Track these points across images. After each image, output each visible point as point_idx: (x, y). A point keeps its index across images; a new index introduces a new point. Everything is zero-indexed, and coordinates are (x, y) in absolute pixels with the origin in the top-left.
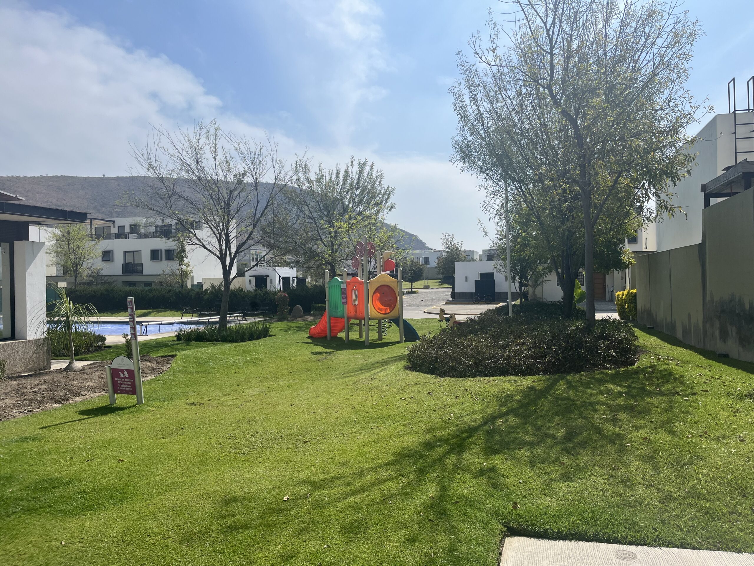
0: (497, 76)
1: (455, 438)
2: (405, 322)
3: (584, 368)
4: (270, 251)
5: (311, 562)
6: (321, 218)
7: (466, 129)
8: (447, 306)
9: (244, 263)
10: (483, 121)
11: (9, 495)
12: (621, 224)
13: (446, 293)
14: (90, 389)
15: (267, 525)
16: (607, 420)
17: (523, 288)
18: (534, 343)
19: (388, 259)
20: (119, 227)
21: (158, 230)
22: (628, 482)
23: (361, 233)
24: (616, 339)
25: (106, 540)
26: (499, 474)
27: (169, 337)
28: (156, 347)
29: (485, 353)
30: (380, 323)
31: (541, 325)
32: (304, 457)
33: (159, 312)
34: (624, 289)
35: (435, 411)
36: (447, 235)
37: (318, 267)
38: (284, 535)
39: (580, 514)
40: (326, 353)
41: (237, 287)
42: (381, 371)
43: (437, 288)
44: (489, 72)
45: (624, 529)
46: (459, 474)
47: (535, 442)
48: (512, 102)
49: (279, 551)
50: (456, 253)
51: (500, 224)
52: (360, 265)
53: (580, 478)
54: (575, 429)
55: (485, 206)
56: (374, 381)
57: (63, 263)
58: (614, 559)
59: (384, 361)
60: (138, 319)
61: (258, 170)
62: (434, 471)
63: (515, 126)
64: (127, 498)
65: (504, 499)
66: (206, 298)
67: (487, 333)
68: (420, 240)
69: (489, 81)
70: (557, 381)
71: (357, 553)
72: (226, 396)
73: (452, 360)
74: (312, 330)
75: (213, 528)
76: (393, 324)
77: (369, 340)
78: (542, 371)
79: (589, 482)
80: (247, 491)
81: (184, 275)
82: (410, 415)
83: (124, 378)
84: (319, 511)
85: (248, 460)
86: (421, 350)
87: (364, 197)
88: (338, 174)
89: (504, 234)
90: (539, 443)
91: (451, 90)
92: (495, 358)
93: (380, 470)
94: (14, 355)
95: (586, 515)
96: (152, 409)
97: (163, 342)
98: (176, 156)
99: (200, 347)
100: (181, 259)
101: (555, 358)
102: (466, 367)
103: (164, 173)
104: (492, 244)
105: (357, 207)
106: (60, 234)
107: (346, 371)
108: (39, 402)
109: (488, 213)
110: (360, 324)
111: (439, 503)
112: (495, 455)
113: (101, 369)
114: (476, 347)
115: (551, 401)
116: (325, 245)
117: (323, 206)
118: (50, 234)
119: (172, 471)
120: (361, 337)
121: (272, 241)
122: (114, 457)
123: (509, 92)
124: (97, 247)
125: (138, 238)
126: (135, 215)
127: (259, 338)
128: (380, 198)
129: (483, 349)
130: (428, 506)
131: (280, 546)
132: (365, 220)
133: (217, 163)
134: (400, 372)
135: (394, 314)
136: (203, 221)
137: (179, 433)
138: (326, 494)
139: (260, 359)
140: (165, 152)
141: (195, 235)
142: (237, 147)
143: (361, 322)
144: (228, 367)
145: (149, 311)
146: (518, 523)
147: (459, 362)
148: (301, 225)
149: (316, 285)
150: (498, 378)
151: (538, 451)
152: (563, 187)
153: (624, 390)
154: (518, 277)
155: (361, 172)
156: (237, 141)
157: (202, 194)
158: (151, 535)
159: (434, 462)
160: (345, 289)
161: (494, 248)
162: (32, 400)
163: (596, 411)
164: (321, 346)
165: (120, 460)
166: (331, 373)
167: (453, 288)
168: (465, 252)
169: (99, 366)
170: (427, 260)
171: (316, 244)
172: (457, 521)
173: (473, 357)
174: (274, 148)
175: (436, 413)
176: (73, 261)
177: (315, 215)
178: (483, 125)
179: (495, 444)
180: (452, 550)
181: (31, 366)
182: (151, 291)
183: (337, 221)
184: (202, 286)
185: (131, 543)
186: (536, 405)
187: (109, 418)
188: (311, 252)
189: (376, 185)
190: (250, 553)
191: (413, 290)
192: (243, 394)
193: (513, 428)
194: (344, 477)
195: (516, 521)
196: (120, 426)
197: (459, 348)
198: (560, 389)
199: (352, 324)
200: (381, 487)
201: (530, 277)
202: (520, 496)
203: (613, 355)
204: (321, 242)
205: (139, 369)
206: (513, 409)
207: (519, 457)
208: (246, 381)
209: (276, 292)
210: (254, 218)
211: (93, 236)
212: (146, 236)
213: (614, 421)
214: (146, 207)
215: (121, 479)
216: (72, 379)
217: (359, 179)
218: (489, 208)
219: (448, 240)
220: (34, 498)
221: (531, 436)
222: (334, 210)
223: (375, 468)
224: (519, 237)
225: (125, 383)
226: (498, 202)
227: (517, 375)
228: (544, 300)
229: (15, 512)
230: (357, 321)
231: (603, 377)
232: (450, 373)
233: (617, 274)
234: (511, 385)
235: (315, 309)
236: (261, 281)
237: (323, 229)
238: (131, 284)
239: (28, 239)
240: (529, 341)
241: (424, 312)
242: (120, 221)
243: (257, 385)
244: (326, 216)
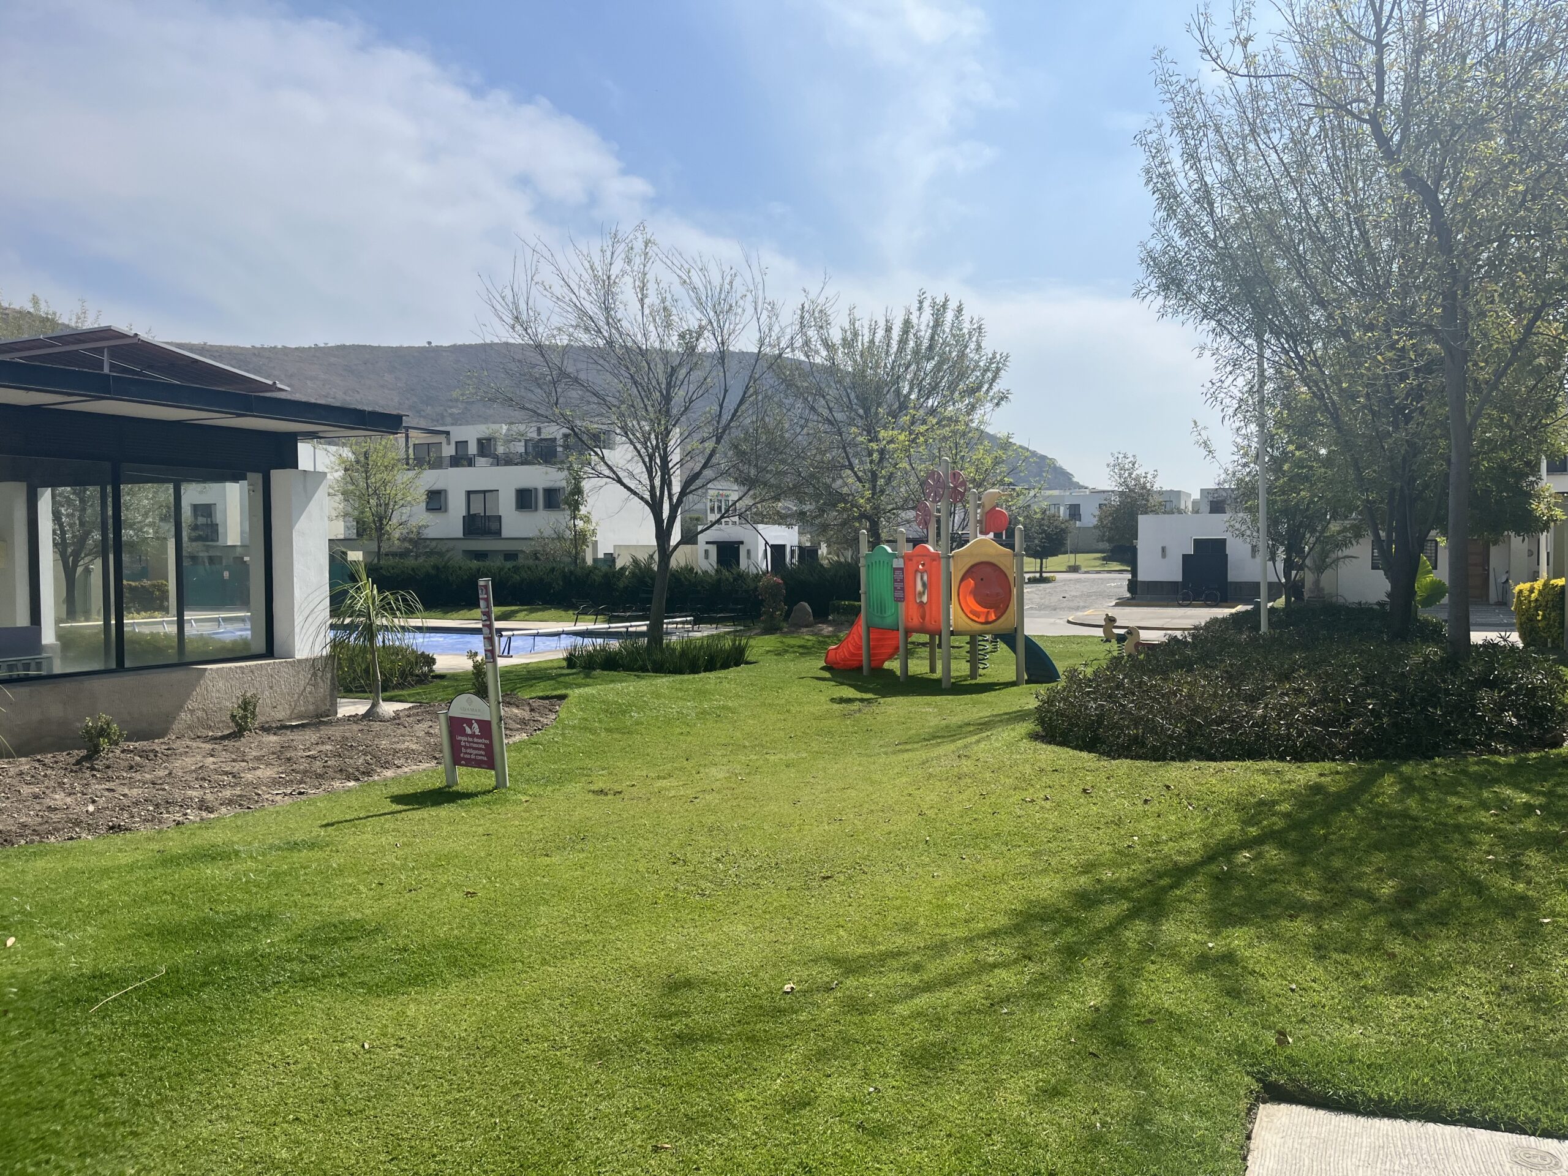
0: (1247, 103)
1: (1143, 886)
2: (1028, 641)
3: (1442, 750)
4: (749, 490)
5: (843, 1118)
6: (851, 423)
7: (1171, 224)
8: (1119, 610)
9: (696, 516)
10: (1211, 204)
11: (268, 950)
12: (1535, 428)
13: (1118, 581)
14: (409, 755)
15: (752, 1039)
16: (1497, 866)
17: (1294, 573)
18: (1324, 690)
19: (994, 508)
20: (457, 443)
21: (530, 449)
22: (1544, 1001)
23: (936, 452)
24: (1520, 687)
25: (446, 1044)
26: (1244, 968)
27: (551, 661)
28: (527, 679)
29: (1209, 709)
30: (973, 642)
31: (1339, 653)
32: (822, 908)
33: (531, 611)
34: (1534, 577)
35: (1098, 828)
36: (1121, 456)
37: (844, 523)
38: (786, 1062)
39: (1432, 1066)
40: (862, 700)
41: (683, 564)
42: (978, 741)
43: (1098, 572)
44: (1228, 94)
45: (1532, 1102)
46: (1153, 963)
47: (1325, 904)
48: (1281, 159)
49: (777, 1091)
50: (1142, 495)
51: (1243, 431)
52: (934, 520)
53: (1431, 989)
54: (1421, 882)
55: (1212, 391)
56: (964, 761)
57: (356, 513)
58: (1508, 1165)
59: (983, 721)
60: (498, 625)
61: (727, 325)
62: (1099, 952)
63: (1286, 212)
64: (484, 966)
65: (1255, 1024)
66: (621, 585)
67: (1214, 668)
68: (1061, 468)
69: (1229, 113)
70: (1380, 774)
71: (937, 1108)
72: (665, 778)
73: (1136, 722)
74: (832, 654)
75: (648, 1035)
76: (1002, 646)
77: (950, 677)
78: (1340, 752)
79: (1453, 999)
80: (711, 969)
81: (581, 538)
82: (1043, 835)
83: (473, 735)
84: (856, 1019)
85: (711, 908)
86: (1065, 699)
87: (943, 377)
88: (888, 330)
89: (1253, 452)
90: (1336, 907)
91: (1140, 139)
92: (1233, 721)
93: (983, 944)
94: (271, 688)
95: (1446, 1069)
96: (524, 798)
97: (540, 670)
98: (567, 299)
99: (612, 681)
100: (575, 506)
101: (1372, 724)
102: (1166, 740)
103: (542, 334)
104: (1223, 476)
105: (928, 398)
106: (352, 457)
107: (903, 739)
108: (319, 776)
109: (1219, 407)
110: (930, 645)
111: (1110, 1021)
112: (1234, 927)
113: (428, 717)
114: (1190, 696)
115: (1363, 819)
116: (859, 479)
117: (857, 397)
118: (333, 459)
119: (565, 921)
120: (933, 669)
121: (753, 472)
122: (458, 887)
123: (1275, 137)
124: (418, 482)
125: (492, 465)
126: (485, 420)
127: (725, 666)
128: (977, 377)
129: (1205, 701)
130: (1087, 1025)
131: (778, 1081)
132: (944, 426)
133: (647, 311)
134: (1021, 744)
135: (1005, 623)
136: (618, 431)
137: (578, 847)
138: (872, 985)
139: (729, 709)
140: (545, 293)
141: (603, 459)
142: (685, 277)
143: (932, 638)
144: (668, 722)
145: (513, 608)
146: (1289, 1075)
147: (1153, 729)
148: (811, 437)
149: (839, 563)
150: (1240, 764)
151: (1333, 924)
152: (1401, 344)
153: (1540, 800)
154: (1282, 549)
155: (937, 324)
156: (686, 266)
157: (616, 376)
158: (531, 1039)
159: (1098, 936)
160: (901, 569)
161: (1227, 486)
162: (307, 771)
163: (1470, 844)
164: (851, 686)
165: (469, 893)
166: (873, 742)
167: (1134, 572)
168: (1161, 493)
169: (426, 711)
170: (1075, 511)
171: (841, 477)
172: (1151, 1060)
173: (1183, 717)
174: (758, 279)
175: (1100, 832)
176: (374, 509)
177: (839, 416)
178: (1211, 213)
179: (1234, 904)
180: (1141, 1120)
181: (303, 709)
182: (516, 569)
183: (885, 428)
184: (613, 560)
185: (492, 1052)
186: (1326, 824)
187: (444, 812)
188: (830, 493)
189: (968, 350)
190: (720, 1090)
191: (1044, 575)
192: (698, 777)
193: (1275, 872)
194: (907, 954)
195: (1285, 1071)
196: (465, 828)
197: (1151, 698)
198: (1383, 793)
199: (913, 643)
200: (985, 978)
201: (1311, 550)
202: (1293, 1019)
203: (1511, 724)
204: (850, 472)
205: (501, 720)
206: (1273, 832)
207: (1288, 935)
208: (703, 751)
209: (758, 574)
210: (718, 422)
211: (411, 462)
212: (508, 461)
213: (1515, 868)
214: (509, 401)
215: (472, 926)
216: (377, 736)
217: (932, 338)
218: (1222, 395)
219: (1120, 467)
220: (312, 957)
221: (1316, 891)
222: (879, 405)
223: (971, 940)
224: (1286, 461)
225: (475, 745)
226: (1241, 382)
227: (1282, 759)
228: (1341, 600)
229: (278, 983)
230: (925, 638)
231: (1487, 770)
232: (1131, 751)
233: (1518, 543)
234: (1269, 781)
235: (837, 610)
236: (728, 552)
237: (856, 445)
238: (480, 555)
239: (295, 465)
240: (1311, 687)
241: (1069, 622)
242: (460, 433)
243: (725, 760)
244: (861, 417)
